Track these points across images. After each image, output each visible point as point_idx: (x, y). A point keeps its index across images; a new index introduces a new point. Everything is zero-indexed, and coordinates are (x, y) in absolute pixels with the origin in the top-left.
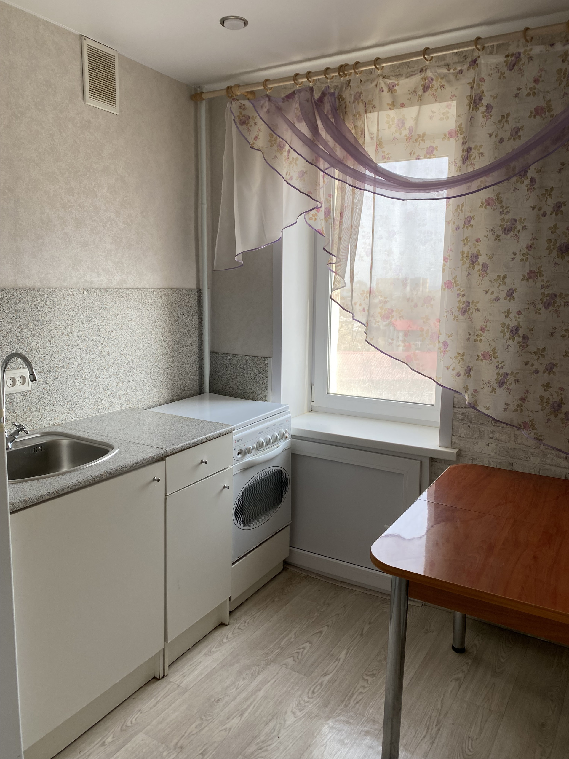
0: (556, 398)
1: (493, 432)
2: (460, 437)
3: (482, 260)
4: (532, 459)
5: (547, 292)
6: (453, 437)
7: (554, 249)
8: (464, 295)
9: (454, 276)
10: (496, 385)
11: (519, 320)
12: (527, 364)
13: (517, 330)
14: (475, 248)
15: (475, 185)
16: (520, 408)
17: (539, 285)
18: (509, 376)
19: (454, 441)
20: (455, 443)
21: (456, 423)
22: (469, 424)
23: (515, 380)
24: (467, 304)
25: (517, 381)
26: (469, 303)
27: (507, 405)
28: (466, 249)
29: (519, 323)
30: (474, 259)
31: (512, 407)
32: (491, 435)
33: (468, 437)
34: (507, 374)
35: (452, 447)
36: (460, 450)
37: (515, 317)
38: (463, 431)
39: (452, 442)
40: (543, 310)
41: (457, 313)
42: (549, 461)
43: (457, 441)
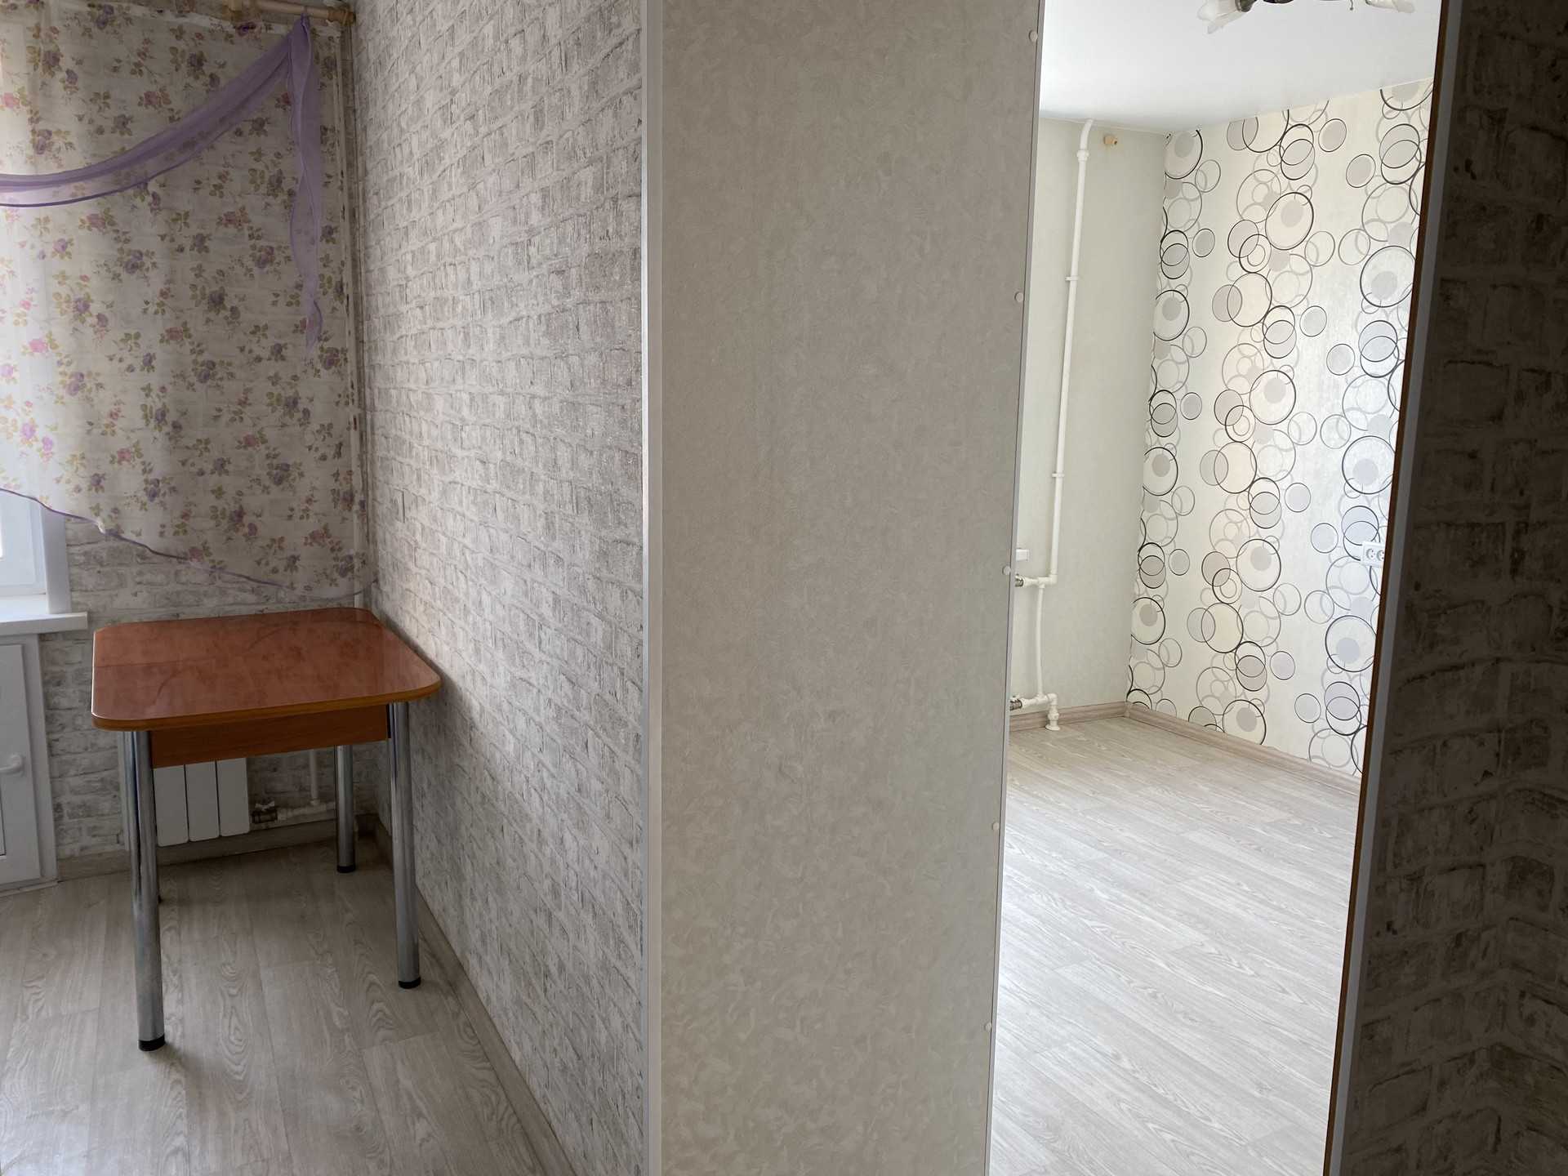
0: (233, 507)
1: (141, 573)
2: (87, 591)
3: (96, 308)
4: (206, 601)
5: (200, 359)
6: (73, 594)
7: (202, 299)
8: (69, 363)
9: (47, 332)
10: (145, 499)
11: (165, 400)
12: (184, 464)
13: (163, 415)
14: (81, 289)
15: (66, 192)
16: (181, 529)
17: (188, 347)
18: (161, 485)
19: (75, 600)
20: (78, 603)
21: (75, 570)
22: (99, 568)
23: (170, 489)
24: (79, 377)
25: (173, 489)
26: (82, 376)
27: (163, 526)
28: (64, 291)
29: (164, 405)
30: (82, 307)
31: (169, 531)
32: (138, 579)
33: (100, 588)
34: (158, 481)
35: (74, 611)
36: (90, 613)
37: (158, 396)
38: (89, 581)
39: (72, 602)
40: (198, 385)
41: (62, 392)
42: (230, 600)
43: (81, 600)
